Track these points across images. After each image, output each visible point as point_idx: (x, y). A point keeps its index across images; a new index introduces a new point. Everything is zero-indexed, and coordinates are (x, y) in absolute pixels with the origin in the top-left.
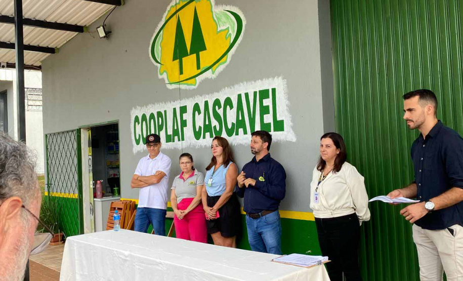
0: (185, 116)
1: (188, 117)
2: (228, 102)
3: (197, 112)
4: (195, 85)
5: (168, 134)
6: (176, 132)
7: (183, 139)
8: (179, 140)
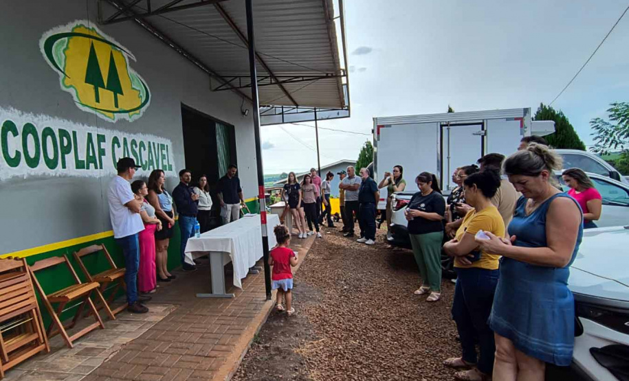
0: (103, 145)
1: (107, 146)
2: (142, 144)
3: (116, 145)
4: (114, 119)
5: (80, 159)
6: (91, 159)
7: (101, 168)
8: (96, 168)
